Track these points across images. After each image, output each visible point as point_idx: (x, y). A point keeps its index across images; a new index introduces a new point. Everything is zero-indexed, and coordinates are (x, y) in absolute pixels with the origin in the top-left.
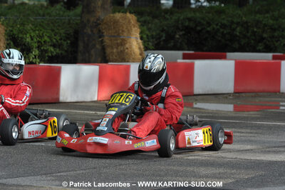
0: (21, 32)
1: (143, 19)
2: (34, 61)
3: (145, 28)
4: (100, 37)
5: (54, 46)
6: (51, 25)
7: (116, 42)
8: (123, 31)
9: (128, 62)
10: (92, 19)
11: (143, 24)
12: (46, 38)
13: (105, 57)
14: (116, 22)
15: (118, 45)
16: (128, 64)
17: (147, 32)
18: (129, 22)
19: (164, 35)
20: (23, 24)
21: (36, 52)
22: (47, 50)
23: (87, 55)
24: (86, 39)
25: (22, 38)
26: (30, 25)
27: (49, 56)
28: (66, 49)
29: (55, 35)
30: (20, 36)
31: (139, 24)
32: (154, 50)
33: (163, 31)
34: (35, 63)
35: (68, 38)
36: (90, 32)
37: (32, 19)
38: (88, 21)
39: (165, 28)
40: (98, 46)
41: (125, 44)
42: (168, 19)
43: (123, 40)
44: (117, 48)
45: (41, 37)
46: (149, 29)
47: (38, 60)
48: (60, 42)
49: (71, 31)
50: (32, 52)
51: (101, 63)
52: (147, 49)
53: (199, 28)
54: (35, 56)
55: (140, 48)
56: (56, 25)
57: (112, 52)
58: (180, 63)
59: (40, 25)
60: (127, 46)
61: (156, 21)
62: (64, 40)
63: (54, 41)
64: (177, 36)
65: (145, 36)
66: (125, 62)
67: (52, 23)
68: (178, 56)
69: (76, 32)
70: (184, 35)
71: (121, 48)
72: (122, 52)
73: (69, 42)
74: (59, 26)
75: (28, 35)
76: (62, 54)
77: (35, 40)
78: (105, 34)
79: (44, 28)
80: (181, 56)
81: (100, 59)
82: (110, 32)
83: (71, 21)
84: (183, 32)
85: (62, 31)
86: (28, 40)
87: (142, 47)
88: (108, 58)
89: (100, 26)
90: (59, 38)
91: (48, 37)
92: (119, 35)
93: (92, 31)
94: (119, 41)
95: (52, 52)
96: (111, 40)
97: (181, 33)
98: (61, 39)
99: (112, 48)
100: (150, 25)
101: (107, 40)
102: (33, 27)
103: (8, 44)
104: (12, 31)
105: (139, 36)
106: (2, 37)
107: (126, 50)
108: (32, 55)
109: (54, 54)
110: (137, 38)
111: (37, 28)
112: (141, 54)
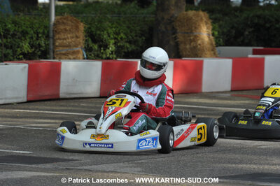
0: (98, 29)
1: (214, 16)
2: (111, 56)
3: (216, 25)
4: (174, 34)
5: (130, 42)
6: (127, 22)
7: (189, 38)
8: (196, 28)
9: (200, 57)
10: (166, 17)
11: (214, 21)
12: (122, 35)
13: (178, 53)
14: (189, 19)
15: (191, 41)
16: (201, 59)
17: (218, 29)
18: (202, 19)
19: (234, 31)
20: (100, 22)
21: (112, 48)
22: (124, 46)
24: (160, 35)
25: (99, 35)
26: (108, 23)
27: (125, 52)
28: (141, 45)
29: (131, 32)
30: (98, 32)
31: (211, 21)
32: (224, 46)
33: (232, 28)
34: (112, 59)
35: (142, 35)
36: (164, 29)
38: (163, 18)
39: (236, 25)
40: (172, 43)
41: (197, 40)
42: (238, 16)
43: (196, 36)
44: (190, 44)
45: (118, 34)
46: (220, 26)
47: (115, 56)
48: (135, 38)
49: (146, 28)
50: (109, 48)
51: (175, 58)
53: (268, 25)
54: (112, 52)
55: (212, 44)
56: (132, 22)
57: (186, 48)
58: (251, 58)
59: (117, 23)
60: (199, 42)
61: (227, 18)
62: (140, 37)
63: (130, 37)
64: (247, 33)
65: (216, 33)
66: (197, 57)
68: (247, 52)
69: (151, 29)
70: (253, 31)
71: (193, 44)
72: (195, 48)
73: (144, 38)
74: (135, 23)
75: (105, 32)
76: (137, 50)
77: (112, 36)
78: (178, 31)
79: (121, 25)
80: (251, 52)
81: (173, 54)
82: (183, 28)
83: (146, 19)
84: (253, 29)
85: (138, 28)
86: (105, 36)
87: (214, 43)
88: (181, 53)
89: (174, 23)
90: (133, 34)
91: (125, 34)
92: (192, 32)
93: (166, 28)
94: (192, 38)
95: (127, 48)
96: (184, 36)
97: (251, 30)
98: (136, 36)
99: (185, 44)
100: (221, 22)
101: (180, 38)
102: (110, 25)
103: (86, 41)
104: (90, 28)
105: (210, 32)
106: (82, 34)
107: (199, 46)
108: (109, 51)
109: (130, 50)
110: (209, 35)
111: (114, 26)
112: (213, 50)
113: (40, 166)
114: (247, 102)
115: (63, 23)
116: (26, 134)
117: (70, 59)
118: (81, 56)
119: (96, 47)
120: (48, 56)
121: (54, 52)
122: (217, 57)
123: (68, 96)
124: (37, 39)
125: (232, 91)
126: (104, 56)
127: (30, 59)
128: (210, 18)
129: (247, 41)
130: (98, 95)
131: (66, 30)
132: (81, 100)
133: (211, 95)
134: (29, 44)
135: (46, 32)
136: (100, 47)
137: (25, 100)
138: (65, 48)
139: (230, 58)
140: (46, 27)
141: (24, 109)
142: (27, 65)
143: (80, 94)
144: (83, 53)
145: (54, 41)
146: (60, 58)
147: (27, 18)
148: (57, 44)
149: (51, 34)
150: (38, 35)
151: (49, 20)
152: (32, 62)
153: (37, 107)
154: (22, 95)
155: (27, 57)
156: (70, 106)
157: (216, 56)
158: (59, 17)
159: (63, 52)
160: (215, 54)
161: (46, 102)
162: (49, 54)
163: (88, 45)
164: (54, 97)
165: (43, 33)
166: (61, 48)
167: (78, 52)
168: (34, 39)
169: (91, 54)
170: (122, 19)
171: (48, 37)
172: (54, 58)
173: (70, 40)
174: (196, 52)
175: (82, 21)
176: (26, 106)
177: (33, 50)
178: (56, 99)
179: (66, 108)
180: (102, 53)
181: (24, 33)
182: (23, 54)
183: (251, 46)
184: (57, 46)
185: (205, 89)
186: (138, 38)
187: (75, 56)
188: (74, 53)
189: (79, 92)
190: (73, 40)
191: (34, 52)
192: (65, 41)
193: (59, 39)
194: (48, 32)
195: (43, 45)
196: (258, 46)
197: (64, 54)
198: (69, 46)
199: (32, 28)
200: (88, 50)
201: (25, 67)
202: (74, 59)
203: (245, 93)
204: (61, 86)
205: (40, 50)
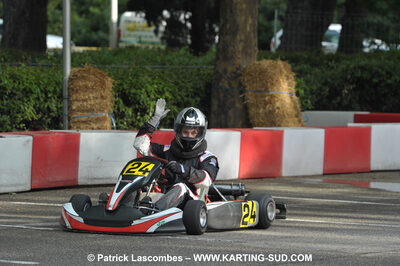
0: (133, 86)
1: (298, 68)
3: (302, 80)
4: (241, 93)
5: (178, 104)
6: (175, 76)
7: (262, 99)
8: (272, 84)
9: (279, 126)
10: (230, 69)
11: (299, 74)
12: (167, 95)
13: (248, 120)
14: (263, 72)
15: (266, 103)
16: (280, 129)
17: (304, 86)
18: (281, 71)
19: (327, 89)
20: (136, 76)
23: (223, 116)
24: (222, 95)
25: (134, 94)
26: (146, 77)
27: (171, 119)
29: (180, 90)
30: (133, 91)
31: (294, 74)
32: (312, 110)
33: (325, 84)
35: (196, 94)
37: (149, 69)
38: (225, 71)
39: (329, 80)
40: (238, 105)
41: (275, 102)
42: (332, 68)
43: (272, 96)
44: (264, 108)
45: (161, 93)
46: (307, 82)
48: (186, 99)
49: (201, 85)
51: (243, 127)
53: (375, 80)
55: (295, 107)
56: (181, 76)
57: (258, 114)
58: (351, 127)
59: (159, 76)
60: (278, 104)
61: (317, 70)
62: (193, 97)
63: (179, 98)
64: (346, 91)
65: (302, 92)
66: (275, 126)
67: (176, 74)
68: (346, 118)
69: (209, 86)
70: (354, 89)
71: (269, 108)
72: (271, 112)
73: (198, 99)
74: (185, 78)
75: (143, 90)
77: (152, 96)
78: (248, 88)
79: (165, 81)
80: (352, 119)
81: (240, 123)
82: (255, 85)
83: (201, 72)
84: (354, 86)
85: (189, 85)
86: (142, 96)
87: (298, 106)
88: (251, 121)
89: (242, 78)
90: (184, 94)
91: (171, 92)
92: (267, 90)
93: (230, 84)
95: (175, 113)
96: (256, 97)
97: (351, 87)
98: (187, 96)
99: (258, 108)
100: (309, 76)
101: (250, 98)
102: (149, 80)
103: (116, 102)
104: (121, 85)
105: (294, 90)
106: (109, 93)
107: (277, 111)
110: (291, 94)
111: (156, 81)
112: (297, 116)
114: (346, 190)
115: (83, 77)
116: (29, 237)
117: (93, 129)
118: (107, 124)
119: (130, 111)
120: (62, 125)
121: (69, 119)
122: (302, 126)
123: (89, 183)
124: (46, 101)
125: (324, 174)
127: (35, 129)
128: (294, 71)
129: (345, 103)
131: (86, 87)
132: (108, 188)
133: (295, 181)
134: (34, 107)
135: (58, 90)
136: (136, 111)
137: (28, 188)
138: (86, 114)
139: (321, 127)
140: (58, 84)
141: (27, 200)
142: (31, 138)
143: (106, 178)
144: (110, 120)
145: (70, 103)
146: (79, 128)
147: (32, 71)
148: (74, 108)
149: (66, 94)
150: (46, 95)
151: (63, 73)
152: (37, 134)
153: (44, 198)
154: (24, 181)
155: (31, 126)
157: (302, 124)
158: (76, 69)
159: (83, 119)
160: (300, 121)
161: (58, 191)
162: (62, 121)
163: (118, 109)
164: (69, 184)
165: (55, 92)
166: (79, 113)
167: (104, 119)
168: (42, 100)
169: (121, 122)
170: (167, 72)
171: (61, 97)
172: (70, 128)
173: (92, 103)
174: (273, 119)
175: (109, 75)
176: (29, 196)
177: (40, 116)
178: (73, 186)
180: (139, 121)
181: (27, 92)
182: (26, 122)
183: (352, 109)
184: (74, 110)
185: (285, 172)
186: (191, 99)
187: (99, 125)
188: (98, 120)
189: (107, 176)
190: (97, 101)
191: (40, 119)
192: (85, 103)
193: (77, 100)
194: (62, 90)
195: (55, 109)
196: (362, 110)
197: (84, 122)
198: (91, 110)
199: (39, 85)
200: (119, 115)
201: (28, 141)
202: (99, 129)
203: (343, 177)
204: (80, 168)
205: (49, 116)
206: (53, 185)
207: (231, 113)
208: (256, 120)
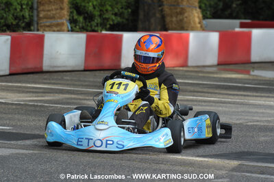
2: (96, 29)
4: (160, 6)
5: (115, 15)
7: (175, 11)
9: (187, 30)
12: (108, 7)
13: (165, 25)
15: (177, 14)
16: (187, 32)
17: (205, 2)
21: (98, 20)
22: (109, 18)
23: (147, 23)
24: (146, 8)
25: (84, 6)
27: (110, 25)
28: (127, 17)
29: (116, 4)
30: (83, 4)
32: (210, 18)
34: (97, 31)
35: (128, 7)
36: (150, 2)
40: (158, 15)
41: (184, 13)
43: (183, 9)
44: (176, 17)
45: (103, 5)
47: (100, 28)
48: (121, 10)
50: (94, 21)
51: (161, 30)
52: (205, 17)
54: (97, 24)
55: (198, 17)
57: (172, 21)
58: (238, 32)
60: (186, 15)
62: (126, 9)
63: (116, 9)
64: (234, 6)
65: (203, 6)
66: (184, 30)
68: (234, 25)
70: (240, 4)
71: (180, 17)
72: (181, 21)
73: (130, 10)
75: (90, 4)
76: (123, 22)
77: (97, 9)
78: (165, 3)
80: (238, 25)
81: (159, 27)
86: (90, 8)
87: (201, 16)
88: (167, 27)
90: (119, 6)
91: (110, 5)
92: (178, 5)
94: (178, 10)
95: (113, 20)
96: (170, 9)
97: (238, 2)
98: (122, 8)
99: (172, 17)
101: (167, 10)
103: (71, 12)
105: (197, 5)
106: (66, 6)
107: (185, 19)
108: (94, 23)
109: (116, 22)
110: (195, 7)
112: (199, 23)
113: (19, 142)
114: (234, 76)
117: (54, 31)
118: (65, 28)
120: (32, 28)
121: (38, 24)
123: (51, 69)
124: (21, 11)
125: (218, 65)
126: (89, 28)
127: (14, 31)
130: (82, 68)
131: (50, 1)
132: (65, 73)
134: (13, 15)
135: (30, 3)
136: (85, 18)
137: (7, 73)
138: (49, 20)
139: (216, 31)
141: (6, 82)
142: (10, 37)
143: (64, 67)
144: (67, 25)
145: (38, 13)
146: (44, 30)
148: (41, 16)
149: (35, 6)
150: (22, 6)
152: (15, 34)
154: (4, 68)
155: (11, 28)
156: (53, 79)
157: (204, 29)
159: (48, 24)
160: (202, 26)
161: (29, 75)
162: (33, 25)
164: (36, 70)
165: (28, 4)
166: (45, 20)
167: (63, 24)
168: (18, 10)
169: (75, 27)
171: (32, 8)
172: (38, 30)
173: (54, 12)
174: (183, 26)
176: (8, 79)
177: (17, 21)
178: (39, 72)
179: (49, 81)
180: (88, 26)
181: (8, 5)
182: (6, 25)
183: (239, 18)
184: (41, 18)
185: (190, 63)
186: (124, 10)
187: (58, 28)
188: (58, 25)
189: (64, 65)
190: (58, 11)
191: (17, 24)
192: (49, 13)
193: (43, 10)
194: (32, 3)
195: (27, 17)
196: (245, 19)
197: (48, 26)
200: (73, 21)
201: (7, 40)
202: (58, 31)
203: (231, 67)
204: (44, 59)
205: (23, 22)
206: (25, 71)
207: (152, 20)
208: (170, 26)
